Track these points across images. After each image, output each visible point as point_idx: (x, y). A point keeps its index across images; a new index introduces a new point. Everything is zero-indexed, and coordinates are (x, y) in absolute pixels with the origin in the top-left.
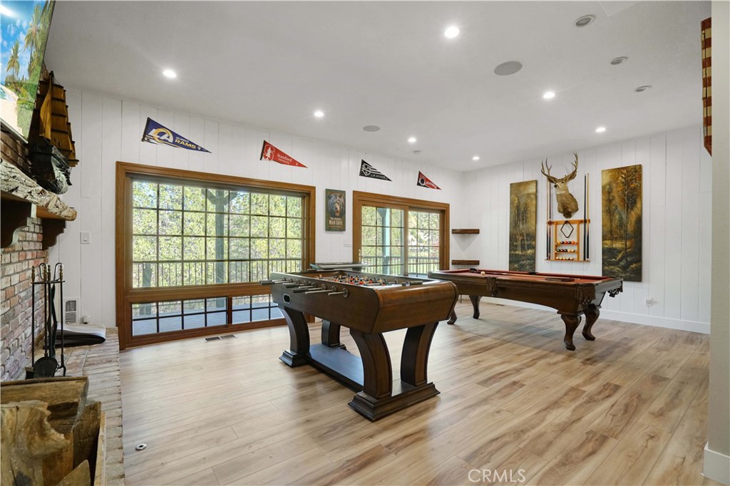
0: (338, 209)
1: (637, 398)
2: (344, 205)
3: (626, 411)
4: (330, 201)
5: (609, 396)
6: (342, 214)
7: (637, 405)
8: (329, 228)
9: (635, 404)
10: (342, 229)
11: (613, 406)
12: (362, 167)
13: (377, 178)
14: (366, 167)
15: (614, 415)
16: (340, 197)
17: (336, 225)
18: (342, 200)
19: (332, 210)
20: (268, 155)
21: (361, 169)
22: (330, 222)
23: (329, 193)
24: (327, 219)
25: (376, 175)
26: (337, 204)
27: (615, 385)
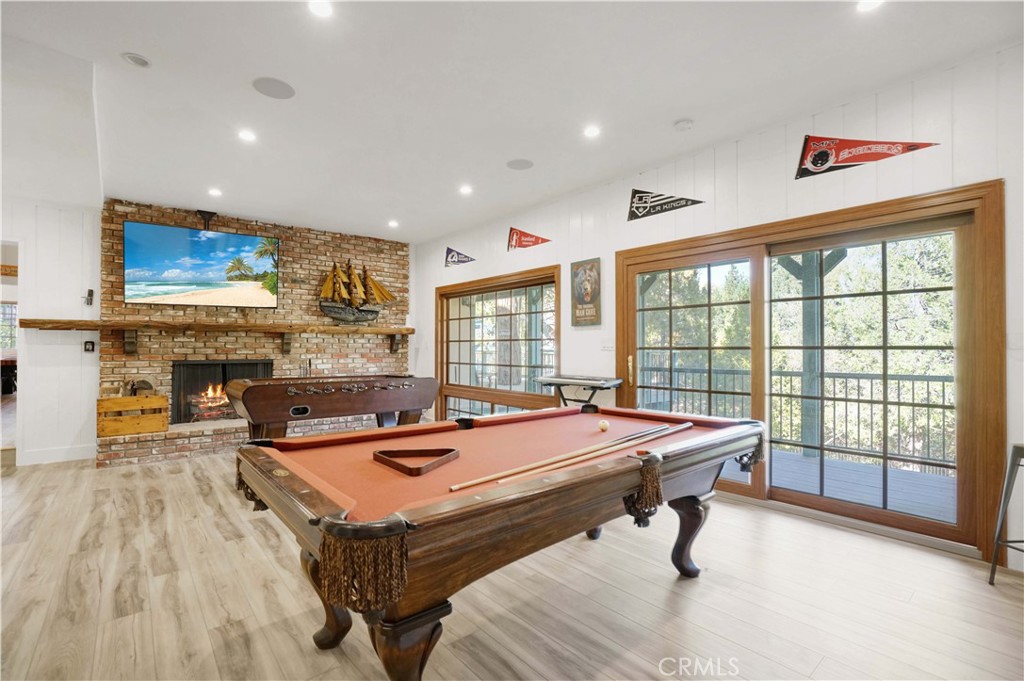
0: (589, 289)
1: (74, 613)
2: (597, 282)
3: (78, 584)
4: (577, 280)
5: (118, 589)
6: (595, 296)
7: (68, 602)
8: (577, 322)
9: (72, 600)
10: (596, 321)
11: (101, 581)
12: (632, 202)
13: (666, 210)
14: (641, 199)
15: (89, 571)
16: (591, 270)
17: (585, 316)
18: (594, 274)
19: (579, 294)
20: (514, 243)
21: (631, 207)
22: (577, 311)
23: (576, 267)
24: (574, 307)
25: (661, 205)
26: (587, 283)
27: (127, 615)
